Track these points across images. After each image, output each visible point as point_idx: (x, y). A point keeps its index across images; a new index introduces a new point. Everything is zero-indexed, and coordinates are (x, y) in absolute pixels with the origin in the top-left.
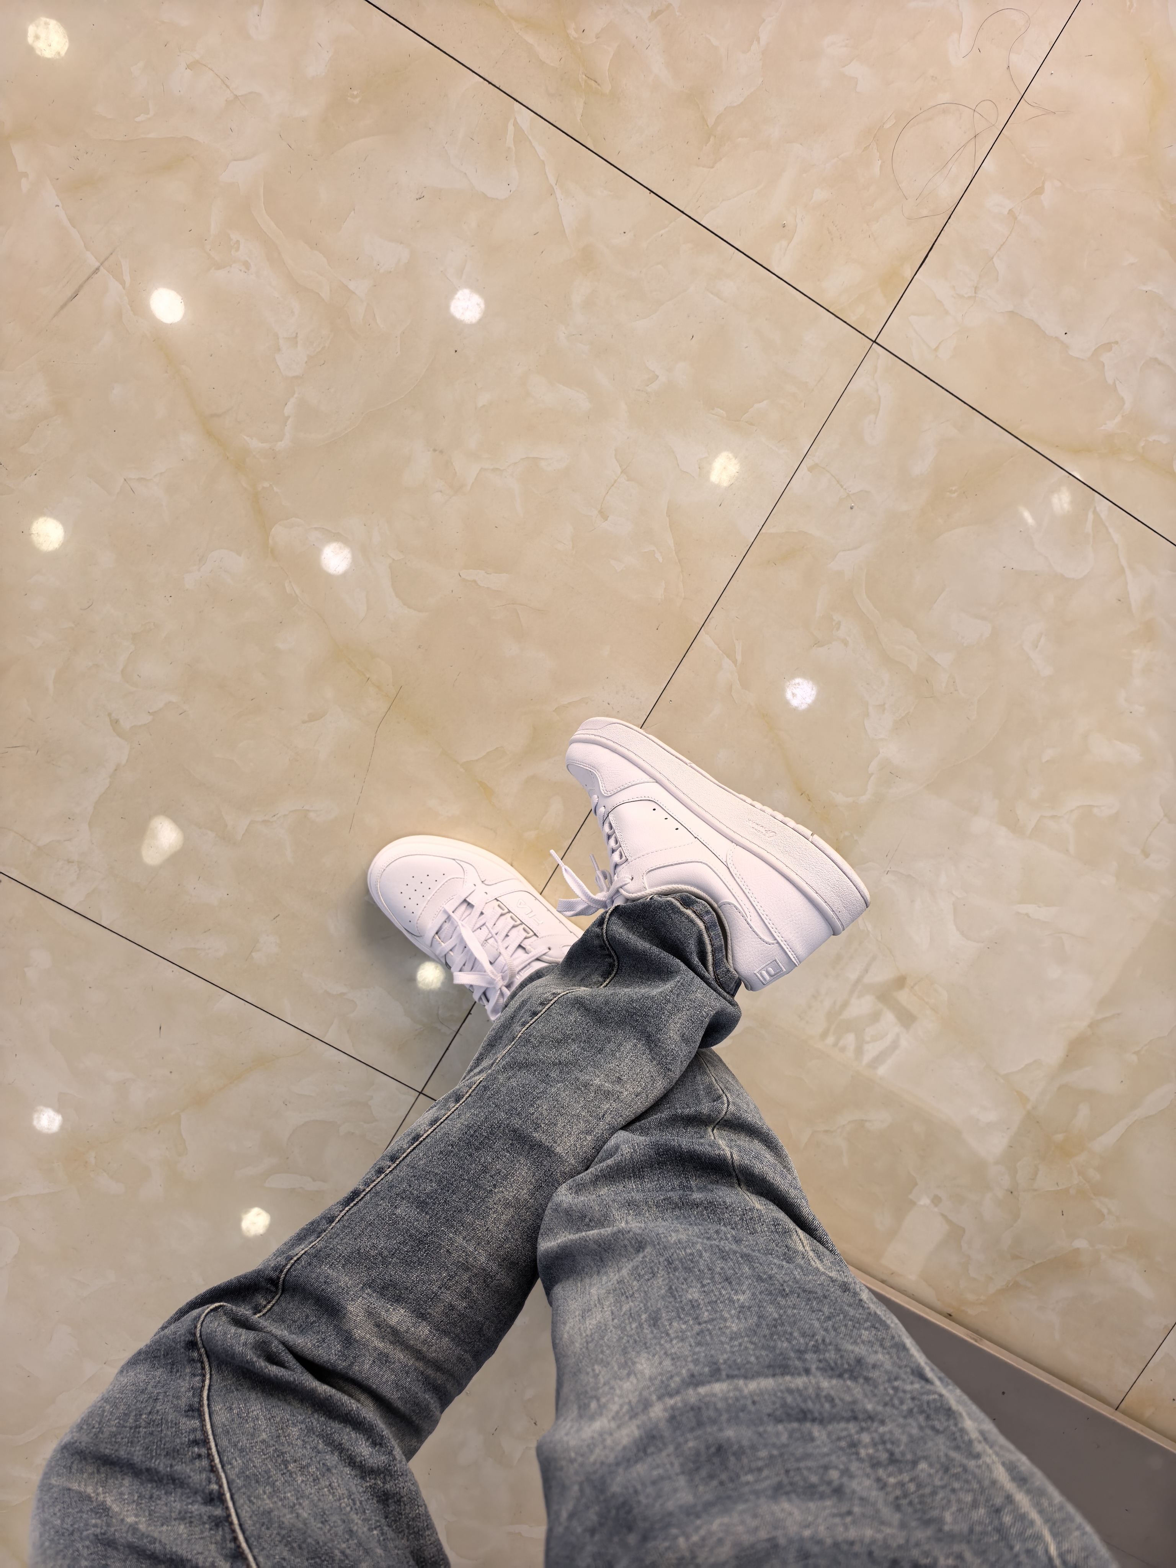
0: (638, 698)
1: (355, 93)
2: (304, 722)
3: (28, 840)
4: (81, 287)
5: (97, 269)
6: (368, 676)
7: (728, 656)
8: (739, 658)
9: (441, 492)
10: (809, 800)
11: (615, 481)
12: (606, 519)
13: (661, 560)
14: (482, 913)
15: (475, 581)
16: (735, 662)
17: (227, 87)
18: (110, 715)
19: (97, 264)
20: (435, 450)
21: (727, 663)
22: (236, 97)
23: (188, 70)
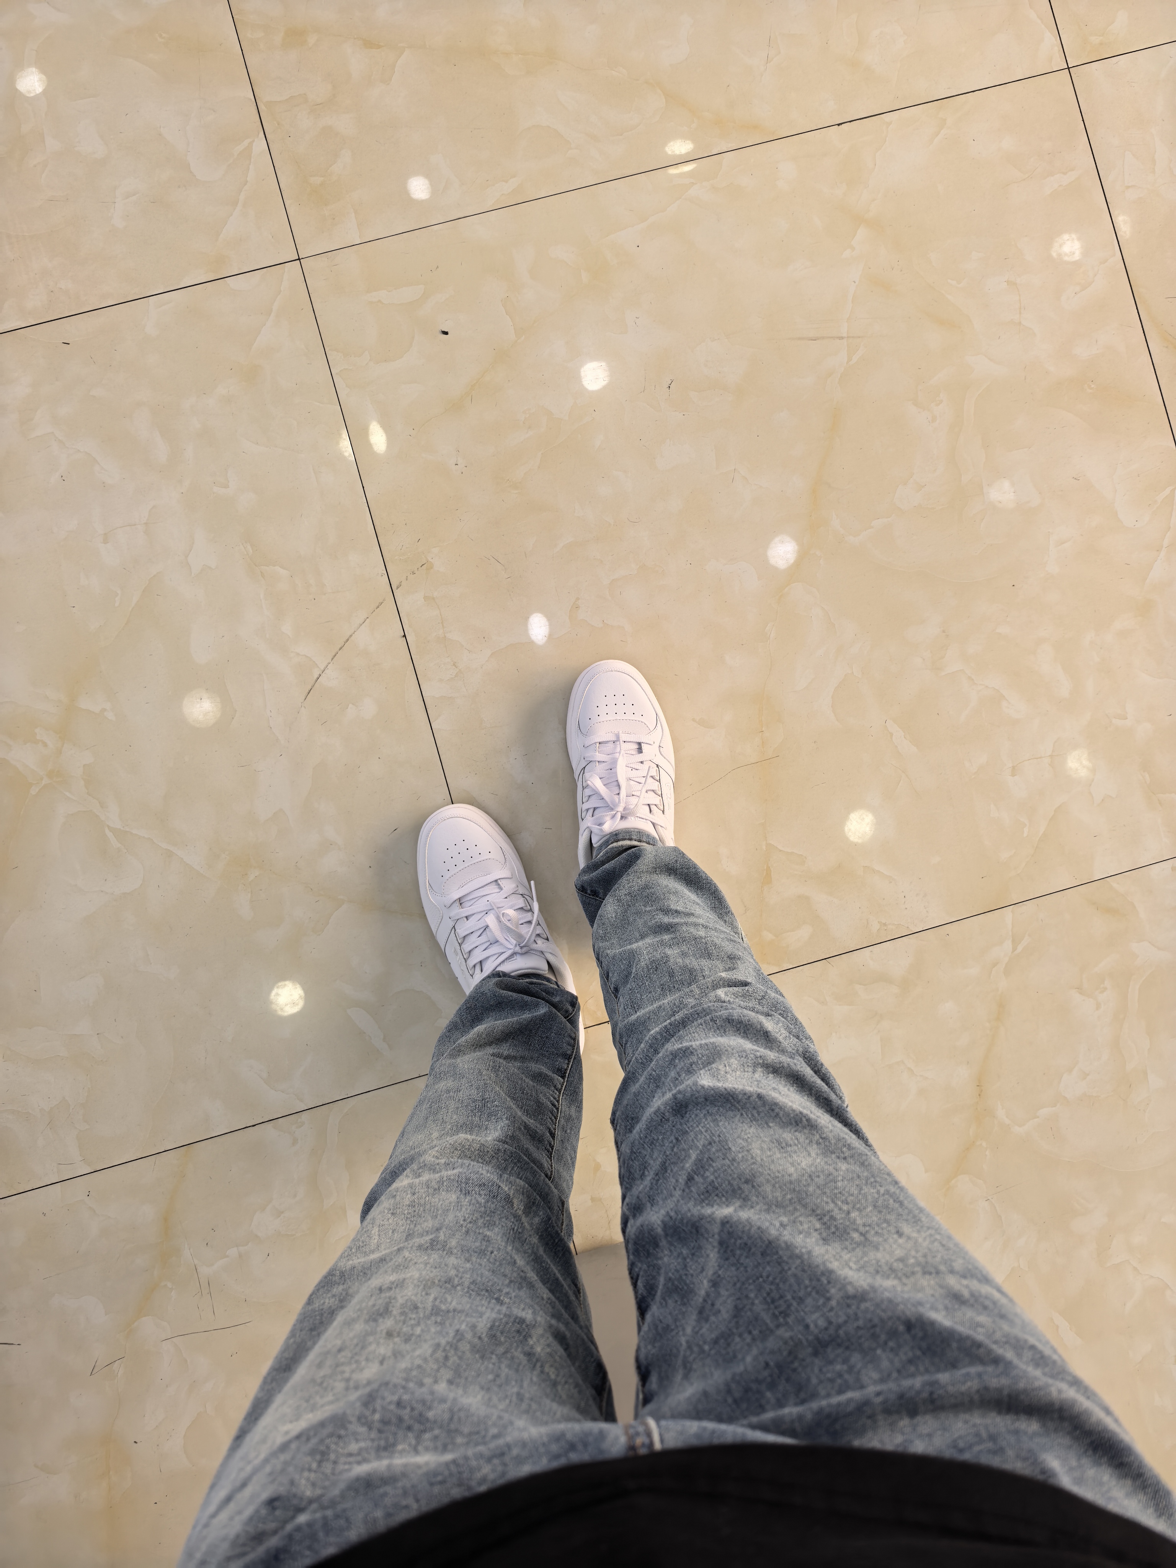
0: (927, 912)
1: (1093, 386)
2: (694, 720)
3: (443, 626)
4: (823, 338)
5: (842, 338)
6: (763, 729)
7: (1013, 941)
8: (1020, 949)
9: (924, 659)
10: (979, 1095)
11: (1041, 758)
12: (1013, 775)
13: (1025, 835)
14: (642, 762)
15: (891, 734)
16: (1014, 949)
17: (1020, 313)
18: (578, 599)
19: (845, 335)
20: (944, 632)
21: (1008, 945)
22: (1020, 323)
23: (1006, 283)
